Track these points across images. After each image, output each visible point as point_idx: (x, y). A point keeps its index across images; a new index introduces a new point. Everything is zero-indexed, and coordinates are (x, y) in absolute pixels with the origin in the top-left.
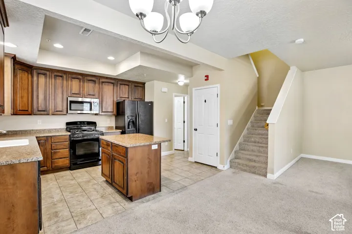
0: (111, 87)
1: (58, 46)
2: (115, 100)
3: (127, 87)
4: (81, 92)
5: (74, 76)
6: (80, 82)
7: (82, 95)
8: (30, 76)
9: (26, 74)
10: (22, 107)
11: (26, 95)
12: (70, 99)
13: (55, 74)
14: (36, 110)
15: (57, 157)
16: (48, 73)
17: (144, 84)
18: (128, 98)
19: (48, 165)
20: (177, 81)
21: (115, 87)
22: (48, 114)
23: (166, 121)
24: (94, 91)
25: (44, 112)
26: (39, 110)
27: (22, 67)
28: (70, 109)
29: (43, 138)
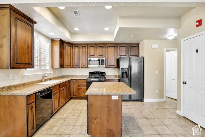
0: (113, 49)
1: (76, 29)
2: (116, 57)
3: (125, 47)
4: (95, 54)
5: (91, 45)
6: (94, 48)
7: (95, 56)
8: (72, 48)
9: (70, 47)
10: (68, 64)
11: (69, 58)
12: (89, 59)
13: (82, 45)
14: (74, 65)
15: (81, 91)
16: (79, 46)
17: (138, 44)
18: (126, 55)
19: (77, 95)
20: (166, 36)
21: (116, 49)
22: (79, 68)
23: (157, 72)
24: (102, 53)
25: (77, 66)
26: (76, 65)
27: (68, 44)
28: (89, 65)
29: (74, 80)
